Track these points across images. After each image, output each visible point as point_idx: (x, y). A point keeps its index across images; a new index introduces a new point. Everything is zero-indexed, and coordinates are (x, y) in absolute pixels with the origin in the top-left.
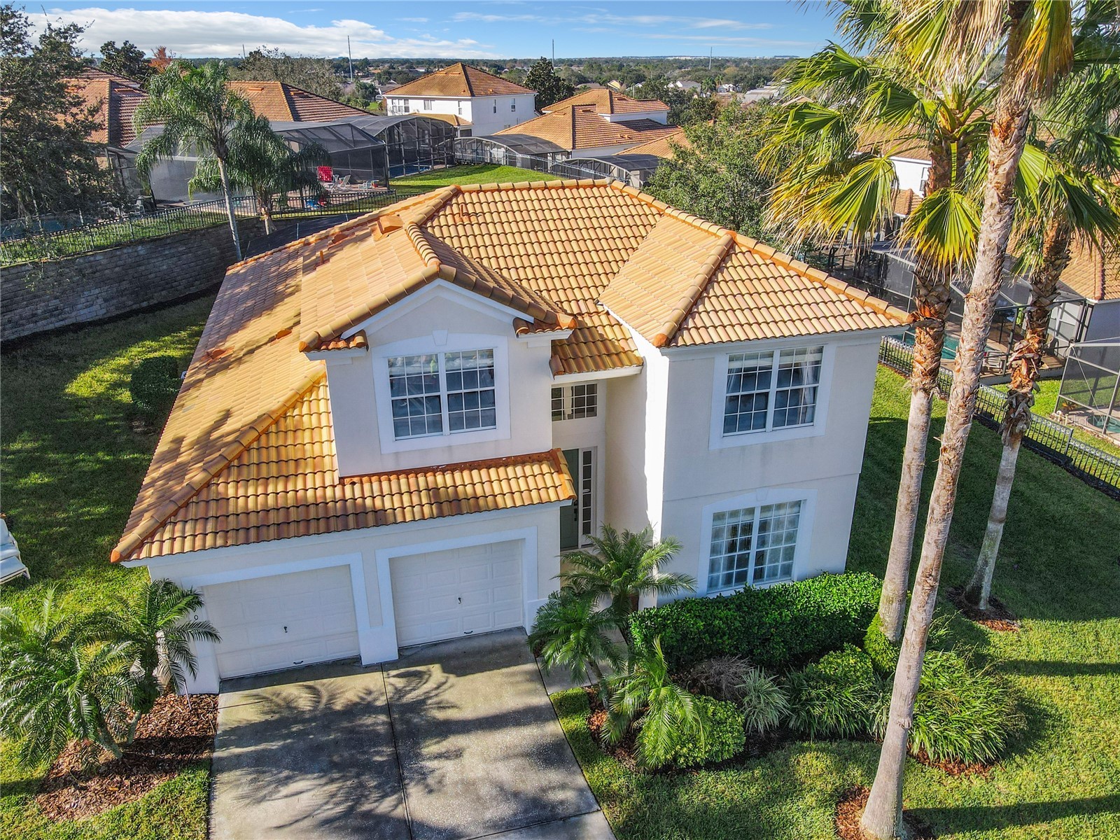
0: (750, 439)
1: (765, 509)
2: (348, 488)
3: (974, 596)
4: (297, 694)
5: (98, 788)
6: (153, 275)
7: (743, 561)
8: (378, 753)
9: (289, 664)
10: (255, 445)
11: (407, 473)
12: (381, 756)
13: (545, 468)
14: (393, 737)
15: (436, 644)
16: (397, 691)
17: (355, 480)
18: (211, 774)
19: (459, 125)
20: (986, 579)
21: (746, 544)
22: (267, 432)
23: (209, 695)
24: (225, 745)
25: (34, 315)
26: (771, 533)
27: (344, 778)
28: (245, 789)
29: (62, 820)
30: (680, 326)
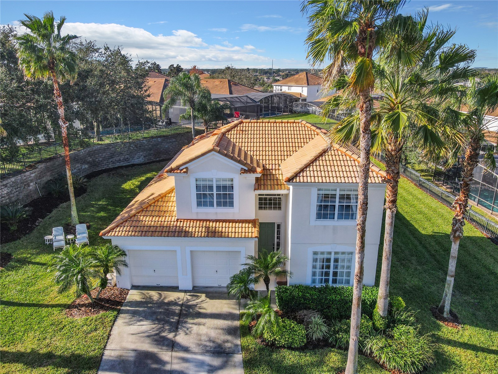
0: (327, 222)
1: (336, 253)
2: (179, 223)
3: (442, 310)
4: (154, 295)
5: (84, 310)
6: (162, 149)
7: (327, 274)
8: (173, 319)
9: (155, 284)
10: (153, 205)
11: (200, 220)
12: (174, 319)
13: (250, 225)
14: (180, 315)
15: (207, 287)
16: (188, 300)
17: (182, 220)
18: (118, 314)
19: (301, 97)
20: (447, 302)
21: (328, 267)
22: (158, 201)
23: (127, 289)
24: (126, 306)
25: (120, 160)
26: (340, 264)
27: (159, 324)
29: (71, 317)
30: (296, 175)
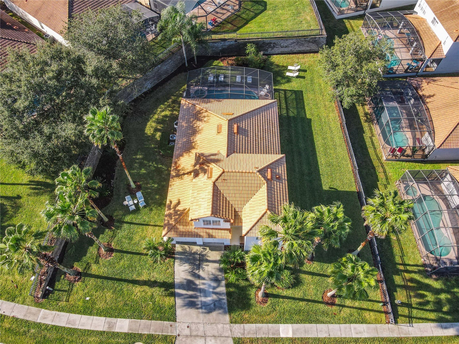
2: (196, 230)
4: (187, 248)
8: (197, 262)
9: (186, 241)
11: (205, 228)
13: (228, 232)
14: (200, 260)
15: (209, 243)
16: (201, 251)
18: (174, 260)
23: (175, 244)
24: (176, 255)
27: (192, 265)
28: (179, 263)
30: (248, 232)
